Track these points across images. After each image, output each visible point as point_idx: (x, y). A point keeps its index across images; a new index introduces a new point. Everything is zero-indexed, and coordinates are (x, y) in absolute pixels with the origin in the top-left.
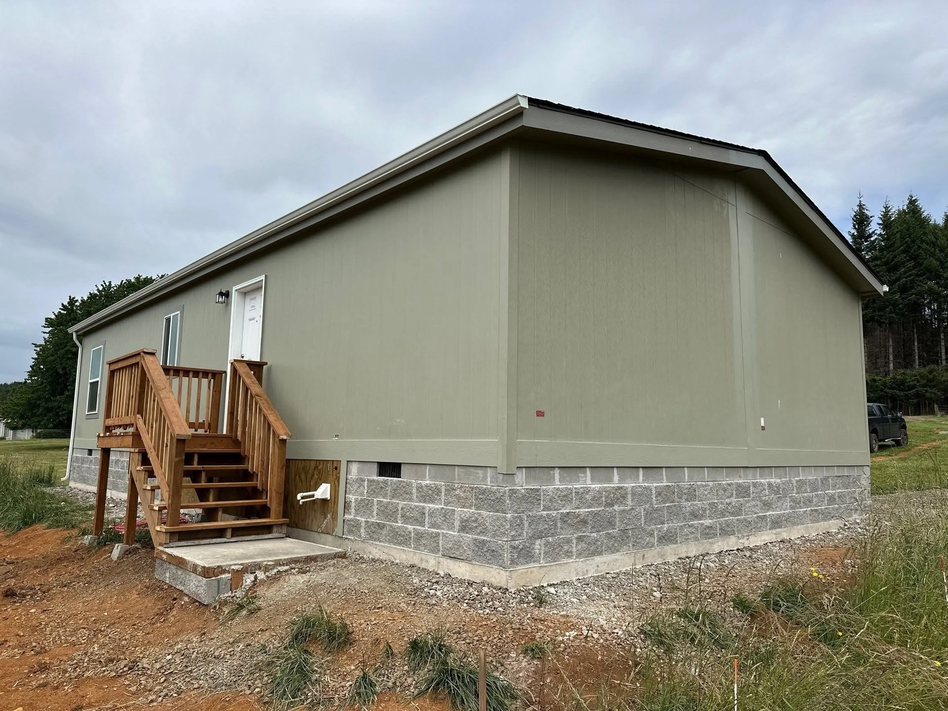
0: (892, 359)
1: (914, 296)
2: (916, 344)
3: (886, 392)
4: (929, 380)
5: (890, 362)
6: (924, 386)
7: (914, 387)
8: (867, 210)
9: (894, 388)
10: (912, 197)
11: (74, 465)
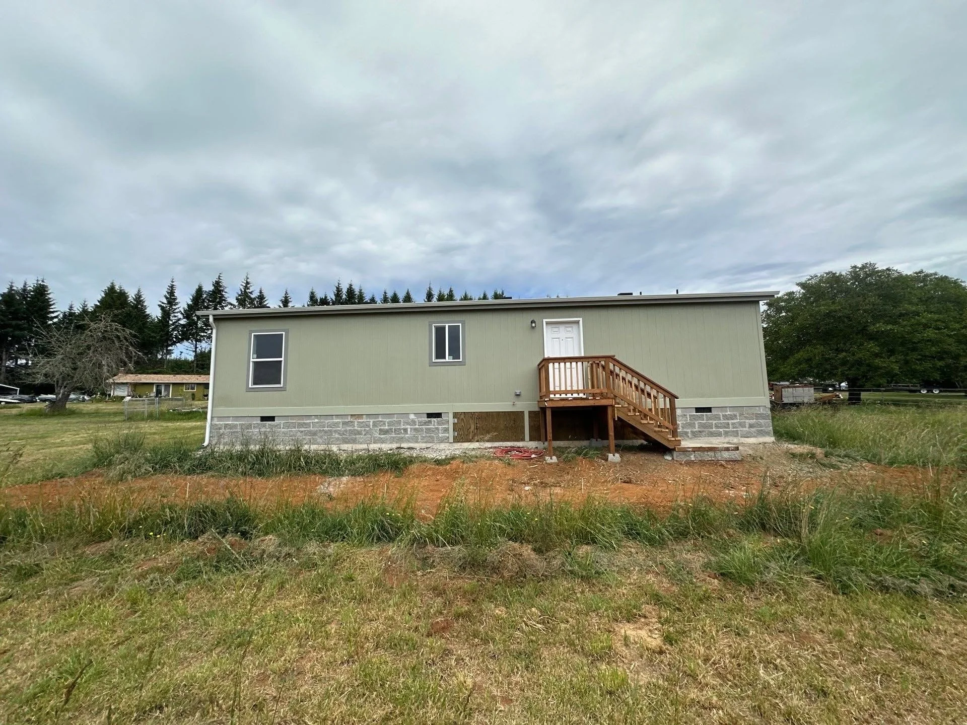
11: (221, 431)
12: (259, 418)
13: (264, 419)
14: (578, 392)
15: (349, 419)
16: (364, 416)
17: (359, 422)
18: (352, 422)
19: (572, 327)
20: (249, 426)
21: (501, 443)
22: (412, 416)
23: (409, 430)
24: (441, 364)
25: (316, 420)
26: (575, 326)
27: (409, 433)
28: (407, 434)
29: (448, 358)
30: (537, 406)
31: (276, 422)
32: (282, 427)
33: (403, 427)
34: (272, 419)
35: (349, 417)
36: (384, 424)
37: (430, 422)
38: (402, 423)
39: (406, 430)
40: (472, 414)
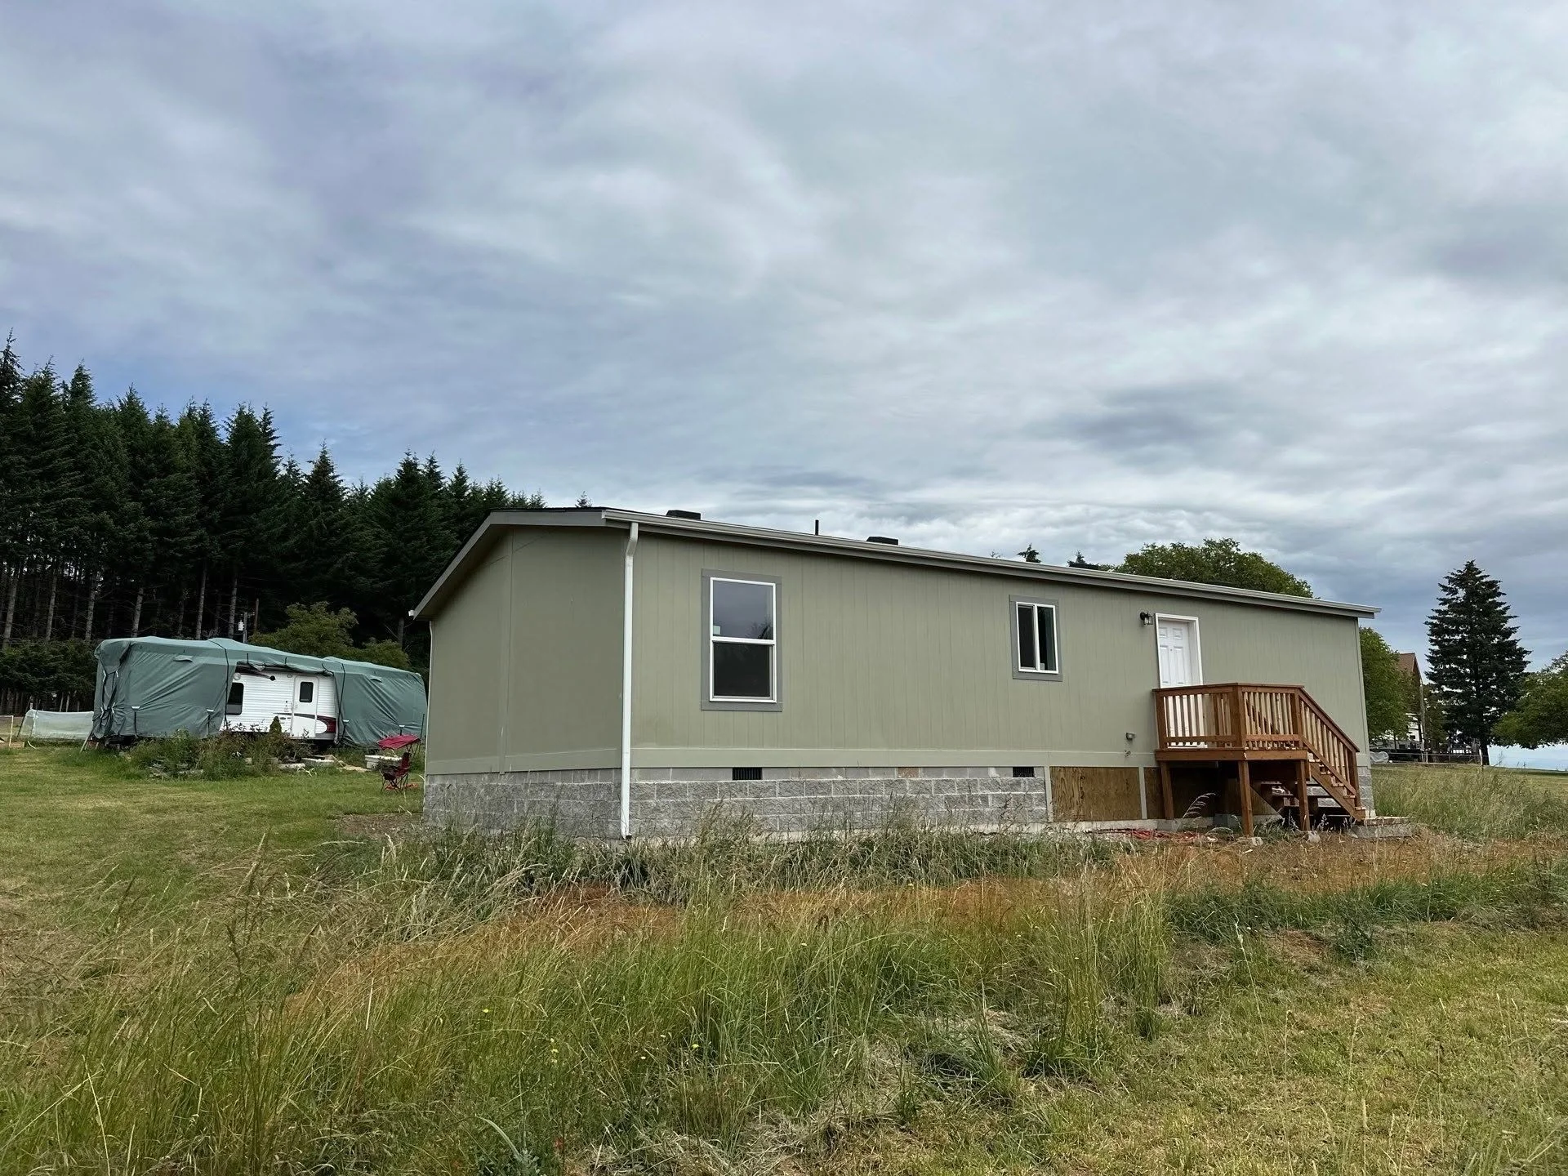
0: (11, 621)
1: (77, 527)
2: (53, 601)
3: (12, 676)
4: (76, 662)
5: (8, 625)
6: (70, 670)
7: (54, 671)
8: (19, 366)
9: (24, 670)
10: (81, 368)
11: (652, 802)
12: (731, 772)
13: (740, 773)
14: (1198, 739)
15: (895, 776)
16: (920, 771)
17: (914, 782)
18: (901, 782)
19: (1181, 630)
20: (712, 791)
21: (1113, 823)
22: (993, 773)
23: (990, 798)
24: (1030, 677)
25: (840, 778)
26: (1184, 629)
27: (990, 803)
28: (987, 806)
29: (1039, 668)
30: (1153, 758)
31: (766, 780)
32: (777, 791)
33: (980, 793)
34: (755, 773)
35: (896, 771)
36: (952, 786)
37: (1018, 783)
38: (979, 786)
39: (985, 799)
40: (1075, 769)
